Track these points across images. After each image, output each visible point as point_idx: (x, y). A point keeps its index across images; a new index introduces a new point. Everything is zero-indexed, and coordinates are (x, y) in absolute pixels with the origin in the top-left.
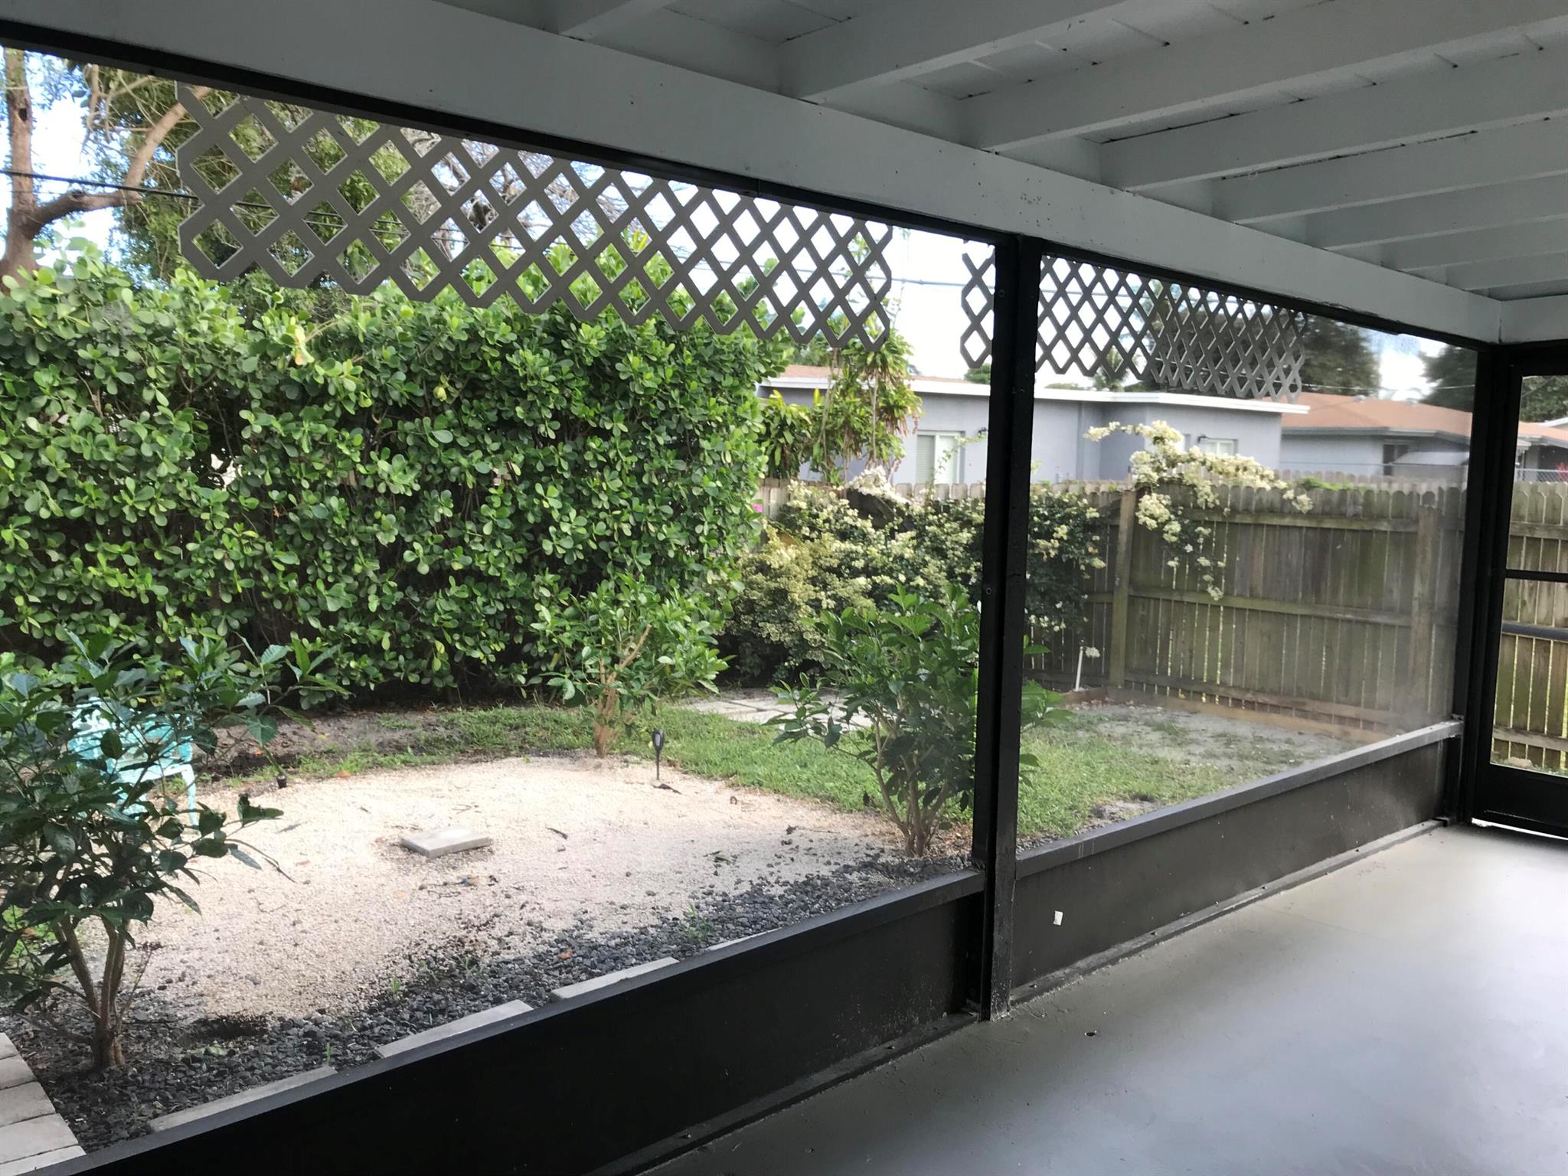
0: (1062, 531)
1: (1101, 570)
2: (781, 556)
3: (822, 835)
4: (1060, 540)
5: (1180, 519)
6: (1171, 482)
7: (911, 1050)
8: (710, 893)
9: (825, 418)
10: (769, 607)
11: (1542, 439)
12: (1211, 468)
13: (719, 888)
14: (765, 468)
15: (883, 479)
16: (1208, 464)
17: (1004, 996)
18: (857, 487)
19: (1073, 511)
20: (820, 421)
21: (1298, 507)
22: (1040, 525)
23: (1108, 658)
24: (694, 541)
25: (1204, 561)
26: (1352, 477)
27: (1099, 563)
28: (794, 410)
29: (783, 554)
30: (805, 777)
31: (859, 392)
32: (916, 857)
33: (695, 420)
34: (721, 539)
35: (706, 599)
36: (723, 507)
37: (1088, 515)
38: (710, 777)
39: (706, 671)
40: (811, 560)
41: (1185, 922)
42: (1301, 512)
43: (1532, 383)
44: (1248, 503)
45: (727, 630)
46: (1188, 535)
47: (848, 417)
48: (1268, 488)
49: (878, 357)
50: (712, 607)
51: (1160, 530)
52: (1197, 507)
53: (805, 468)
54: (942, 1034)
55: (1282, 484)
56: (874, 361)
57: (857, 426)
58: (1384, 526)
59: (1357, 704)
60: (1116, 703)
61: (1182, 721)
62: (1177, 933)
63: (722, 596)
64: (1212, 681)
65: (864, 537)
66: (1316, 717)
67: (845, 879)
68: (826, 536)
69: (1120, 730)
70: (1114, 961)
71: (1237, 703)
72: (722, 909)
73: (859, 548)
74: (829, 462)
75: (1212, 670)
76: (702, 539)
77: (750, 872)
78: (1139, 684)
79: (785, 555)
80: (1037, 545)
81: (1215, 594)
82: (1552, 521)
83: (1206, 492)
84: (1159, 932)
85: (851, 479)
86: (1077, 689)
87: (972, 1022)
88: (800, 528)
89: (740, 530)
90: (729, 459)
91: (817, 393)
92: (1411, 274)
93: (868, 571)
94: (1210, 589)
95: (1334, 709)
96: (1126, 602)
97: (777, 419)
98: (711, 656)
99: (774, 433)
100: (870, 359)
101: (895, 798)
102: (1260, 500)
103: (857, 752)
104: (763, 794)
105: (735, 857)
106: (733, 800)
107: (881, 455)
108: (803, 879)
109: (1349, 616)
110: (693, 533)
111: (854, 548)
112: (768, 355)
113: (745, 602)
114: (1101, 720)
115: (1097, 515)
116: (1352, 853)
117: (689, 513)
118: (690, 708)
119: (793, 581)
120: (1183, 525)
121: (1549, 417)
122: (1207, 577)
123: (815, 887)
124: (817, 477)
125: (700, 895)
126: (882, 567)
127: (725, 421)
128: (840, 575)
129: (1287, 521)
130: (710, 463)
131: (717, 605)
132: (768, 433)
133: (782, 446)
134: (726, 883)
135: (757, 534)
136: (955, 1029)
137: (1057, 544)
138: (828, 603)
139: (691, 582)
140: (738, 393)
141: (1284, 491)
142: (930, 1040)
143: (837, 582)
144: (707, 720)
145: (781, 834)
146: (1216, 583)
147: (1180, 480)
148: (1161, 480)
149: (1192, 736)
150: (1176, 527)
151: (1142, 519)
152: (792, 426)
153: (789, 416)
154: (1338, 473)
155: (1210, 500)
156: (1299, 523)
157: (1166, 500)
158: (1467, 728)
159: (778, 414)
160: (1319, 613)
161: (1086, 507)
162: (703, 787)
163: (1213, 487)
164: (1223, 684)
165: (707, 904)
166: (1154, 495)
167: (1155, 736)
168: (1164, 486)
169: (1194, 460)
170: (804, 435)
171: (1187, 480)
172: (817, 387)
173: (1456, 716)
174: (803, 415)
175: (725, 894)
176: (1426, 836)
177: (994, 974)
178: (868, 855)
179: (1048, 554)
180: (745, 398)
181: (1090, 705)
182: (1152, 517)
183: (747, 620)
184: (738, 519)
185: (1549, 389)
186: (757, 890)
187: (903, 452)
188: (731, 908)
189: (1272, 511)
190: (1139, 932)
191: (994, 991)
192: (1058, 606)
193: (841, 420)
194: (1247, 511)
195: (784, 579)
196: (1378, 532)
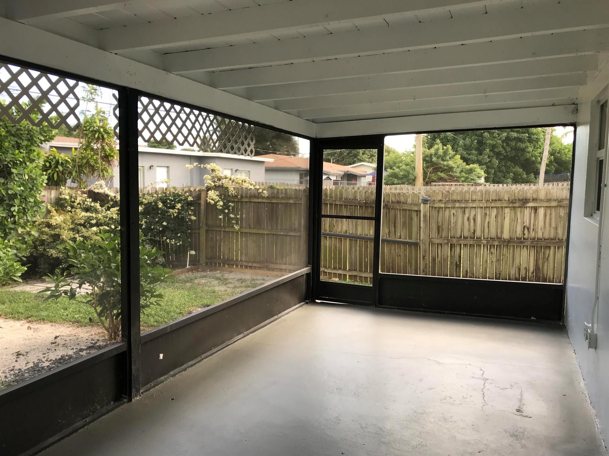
0: (179, 206)
1: (195, 220)
2: (56, 219)
3: (71, 338)
4: (178, 209)
5: (222, 200)
6: (219, 186)
7: (96, 420)
8: (12, 370)
9: (77, 160)
10: (52, 242)
11: (347, 171)
12: (233, 181)
13: (17, 367)
14: (46, 181)
15: (104, 186)
16: (232, 180)
17: (138, 391)
18: (93, 189)
19: (183, 198)
20: (76, 161)
21: (263, 195)
22: (170, 204)
23: (199, 254)
24: (10, 214)
25: (232, 216)
26: (287, 185)
27: (193, 218)
28: (63, 156)
29: (57, 219)
30: (65, 314)
31: (92, 149)
32: (113, 341)
33: (8, 160)
34: (25, 213)
35: (19, 240)
36: (25, 199)
37: (189, 199)
38: (18, 319)
39: (15, 272)
40: (71, 221)
41: (214, 350)
42: (264, 197)
43: (326, 152)
44: (246, 194)
45: (32, 254)
46: (226, 206)
47: (88, 160)
48: (253, 188)
49: (100, 135)
50: (22, 244)
51: (216, 204)
52: (229, 196)
53: (69, 181)
54: (111, 411)
55: (258, 187)
56: (98, 136)
57: (92, 163)
58: (291, 201)
59: (286, 264)
60: (202, 271)
61: (226, 276)
62: (210, 355)
63: (27, 238)
64: (237, 260)
65: (96, 211)
66: (273, 270)
67: (79, 354)
68: (78, 210)
69: (203, 281)
70: (185, 370)
71: (246, 267)
72: (18, 376)
73: (94, 215)
74: (80, 179)
75: (237, 255)
76: (14, 213)
77: (33, 359)
78: (211, 263)
79: (58, 219)
80: (169, 212)
81: (237, 227)
82: (341, 198)
83: (232, 191)
84: (203, 356)
85: (90, 186)
86: (188, 267)
87: (124, 403)
88: (66, 207)
89: (35, 209)
90: (27, 177)
91: (73, 149)
92: (285, 112)
93: (98, 225)
94: (235, 226)
95: (278, 266)
96: (205, 233)
97: (54, 160)
98: (17, 265)
99: (53, 167)
100: (96, 136)
101: (103, 318)
102: (251, 193)
103: (86, 301)
104: (44, 323)
105: (27, 352)
106: (29, 328)
107: (104, 176)
108: (60, 357)
109: (282, 233)
110: (10, 210)
111: (91, 215)
112: (45, 132)
113: (40, 241)
114: (196, 278)
115: (192, 199)
116: (276, 317)
117: (7, 202)
118: (11, 290)
119: (62, 230)
120: (224, 202)
121: (350, 164)
122: (233, 222)
123: (64, 360)
124: (75, 185)
125: (7, 371)
126: (104, 223)
127: (24, 161)
128: (85, 226)
129: (260, 200)
130: (17, 179)
131: (26, 243)
132: (50, 166)
133: (57, 172)
134: (22, 365)
135: (44, 210)
136: (116, 407)
137: (177, 211)
138: (79, 239)
139: (10, 233)
140: (30, 148)
141: (259, 189)
142: (104, 414)
143: (84, 230)
144: (20, 294)
145: (52, 339)
146: (237, 224)
147: (222, 186)
148: (215, 185)
149: (230, 281)
150: (221, 203)
151: (209, 200)
152: (62, 164)
153: (60, 159)
154: (283, 183)
155: (233, 193)
156: (264, 201)
157: (217, 193)
158: (313, 269)
159: (55, 158)
160: (272, 233)
161: (188, 196)
162: (15, 324)
163: (234, 188)
164: (241, 260)
165: (10, 375)
166: (213, 191)
167: (216, 282)
168: (216, 188)
169: (227, 178)
170: (68, 167)
171: (225, 185)
172: (73, 147)
173: (309, 265)
174: (67, 158)
175: (20, 369)
176: (301, 308)
177: (133, 383)
178: (91, 343)
179: (174, 215)
180: (34, 151)
181: (193, 272)
182: (212, 199)
183: (41, 249)
184: (33, 204)
185: (350, 155)
186: (36, 365)
187: (114, 175)
188: (23, 375)
189: (255, 197)
190: (195, 357)
191: (133, 389)
192: (179, 235)
193: (85, 161)
194: (246, 197)
195: (58, 230)
196: (290, 203)
